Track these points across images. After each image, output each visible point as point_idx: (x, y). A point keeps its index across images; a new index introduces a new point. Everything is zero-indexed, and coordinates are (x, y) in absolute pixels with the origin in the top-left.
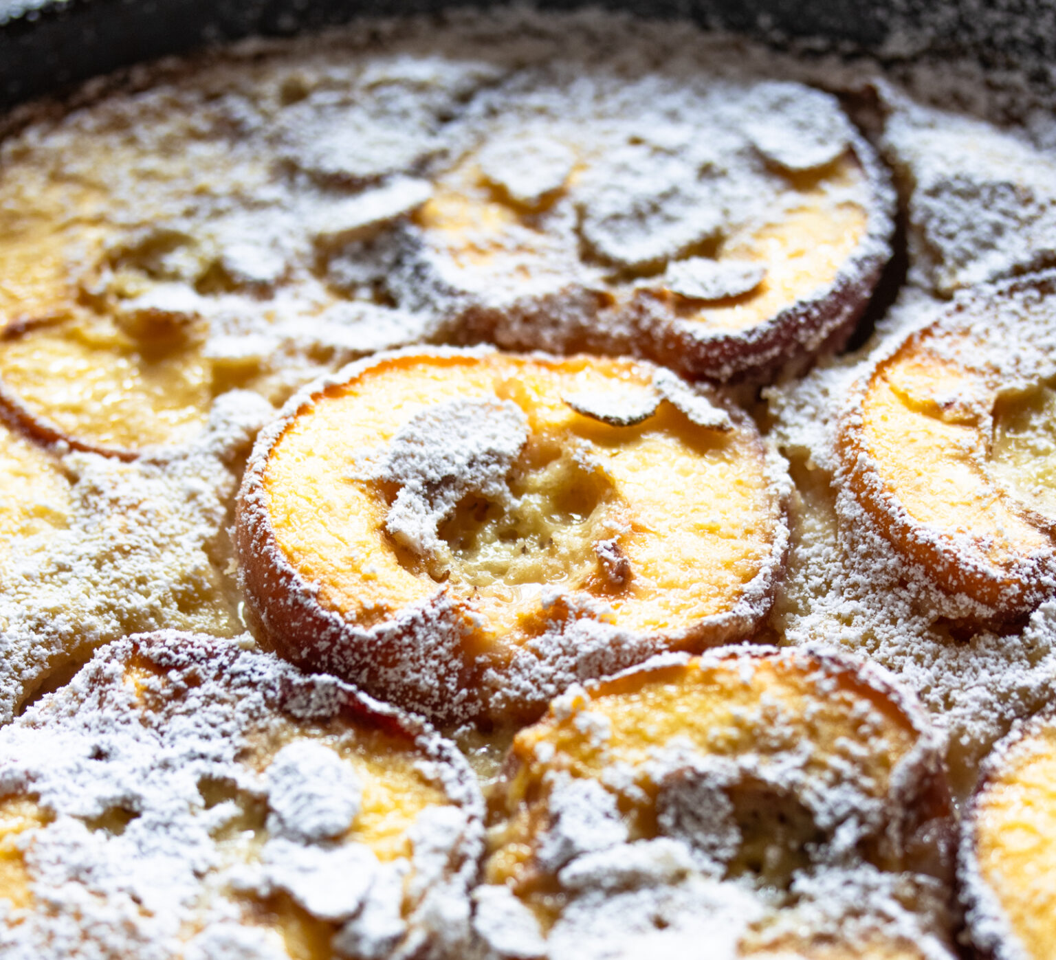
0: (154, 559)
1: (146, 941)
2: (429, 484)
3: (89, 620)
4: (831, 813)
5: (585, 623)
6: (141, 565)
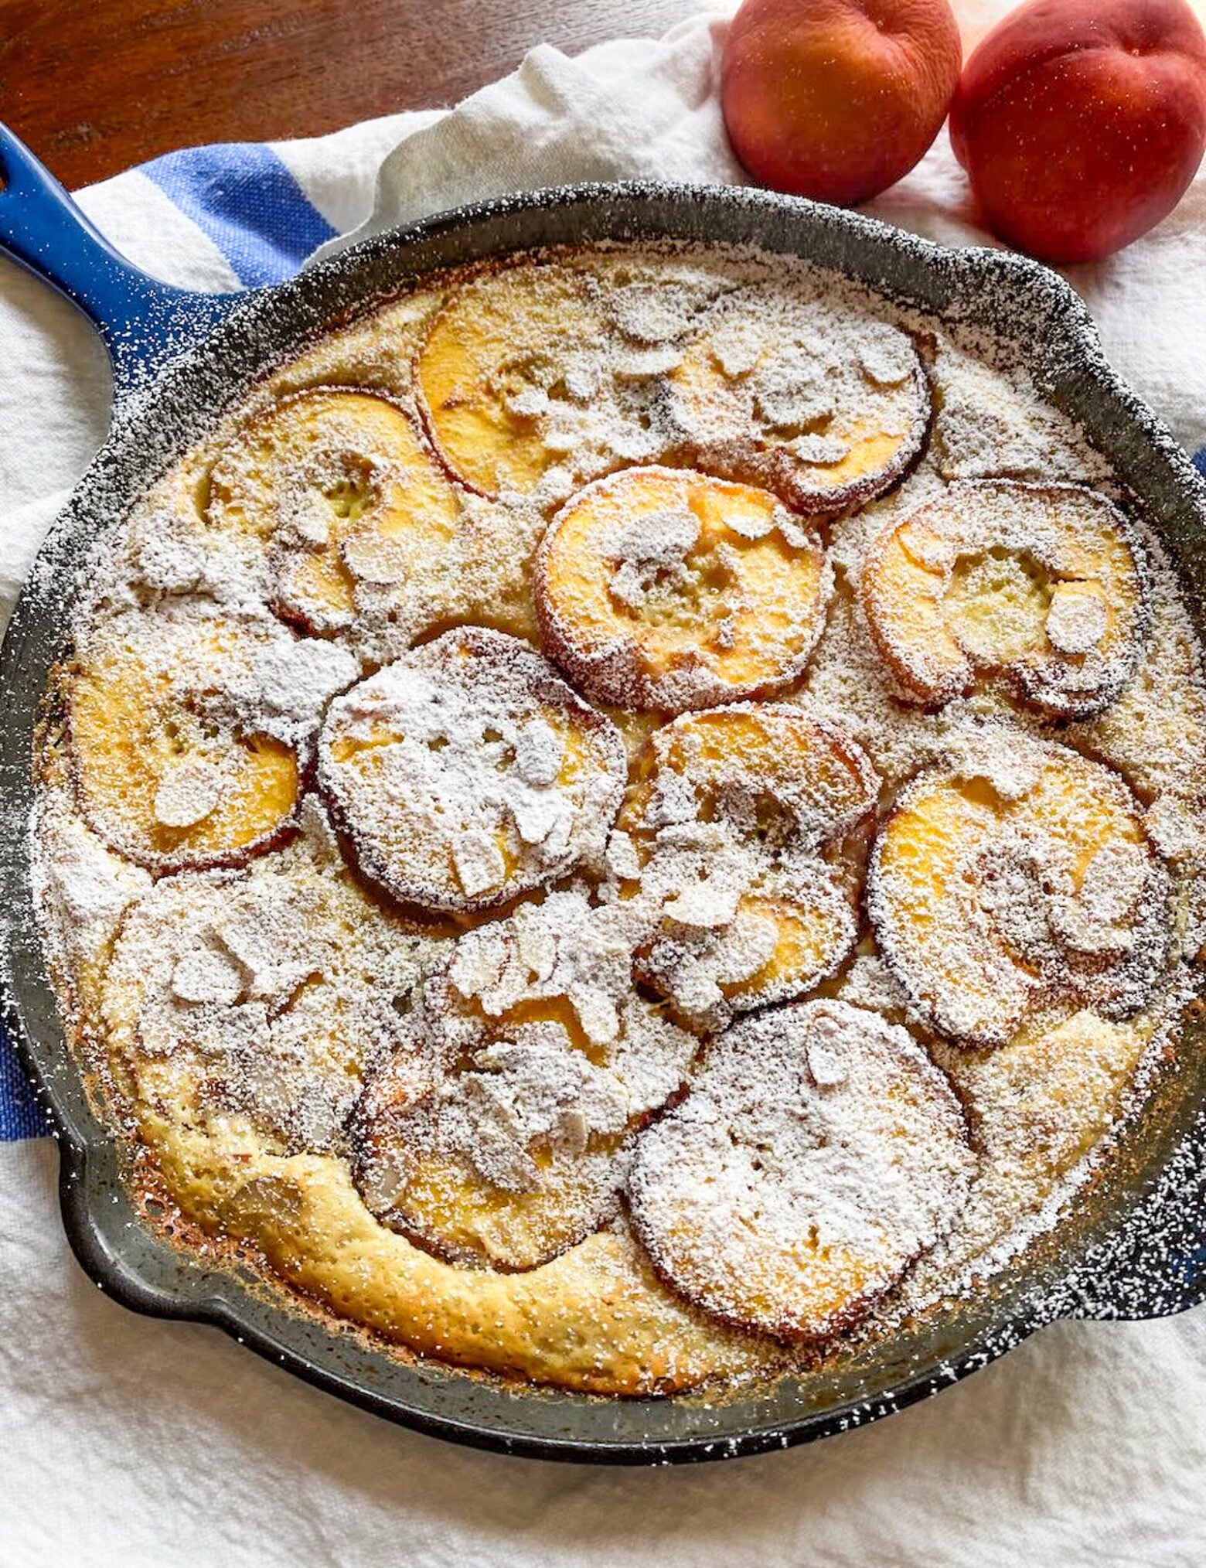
0: (493, 569)
1: (435, 828)
2: (640, 562)
3: (452, 605)
4: (808, 823)
5: (703, 671)
6: (485, 573)
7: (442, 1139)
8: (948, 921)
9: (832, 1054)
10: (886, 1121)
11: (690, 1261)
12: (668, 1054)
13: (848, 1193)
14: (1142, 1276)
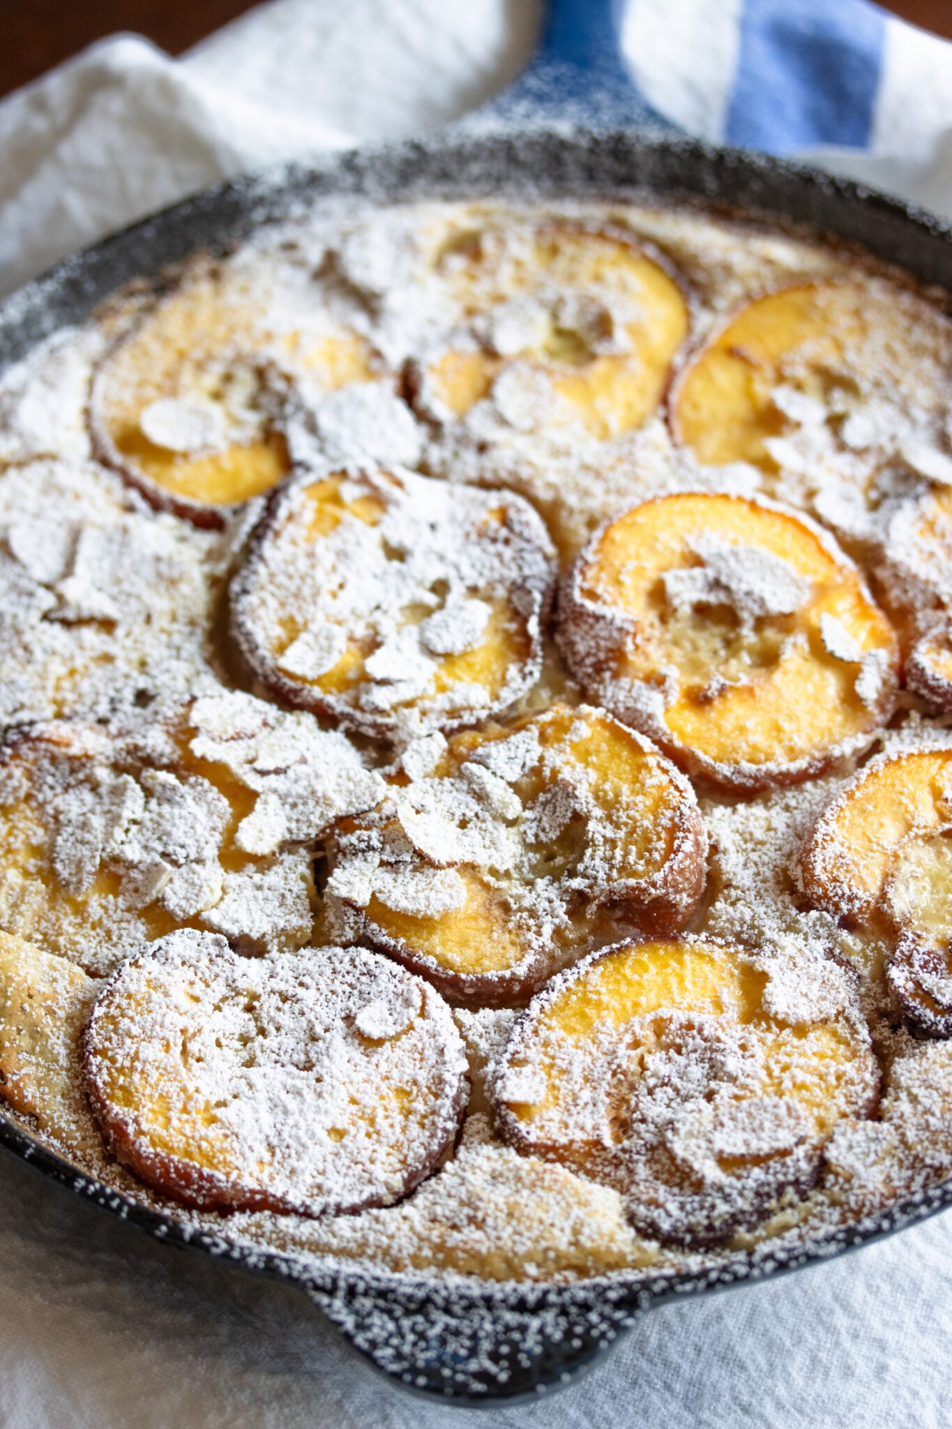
0: (608, 492)
1: (315, 603)
2: (716, 581)
3: (539, 484)
4: (586, 868)
5: (658, 697)
6: (597, 488)
7: (59, 802)
8: (601, 1037)
9: (391, 1019)
10: (370, 1100)
11: (116, 1024)
12: (278, 911)
13: (279, 1110)
14: (399, 1328)
